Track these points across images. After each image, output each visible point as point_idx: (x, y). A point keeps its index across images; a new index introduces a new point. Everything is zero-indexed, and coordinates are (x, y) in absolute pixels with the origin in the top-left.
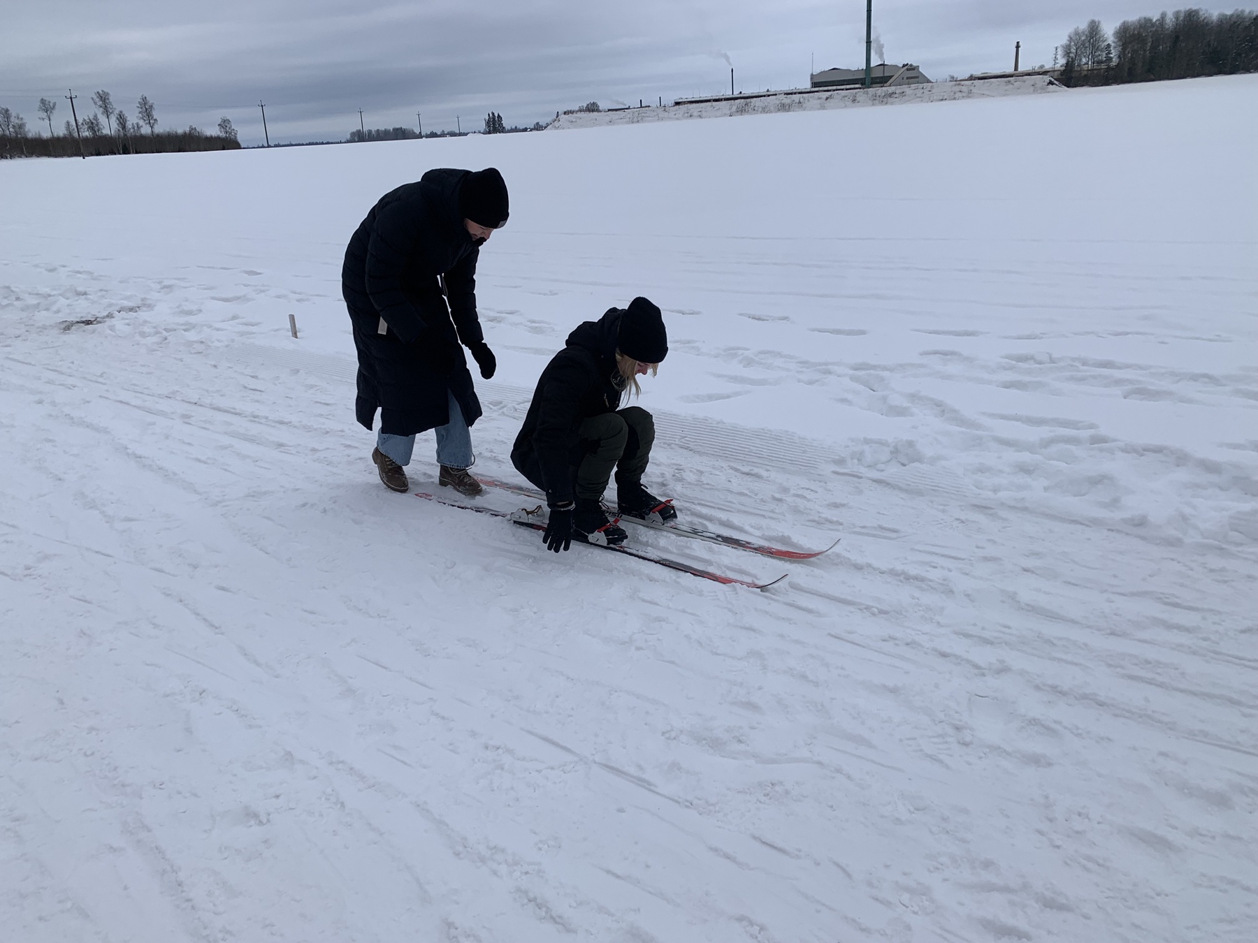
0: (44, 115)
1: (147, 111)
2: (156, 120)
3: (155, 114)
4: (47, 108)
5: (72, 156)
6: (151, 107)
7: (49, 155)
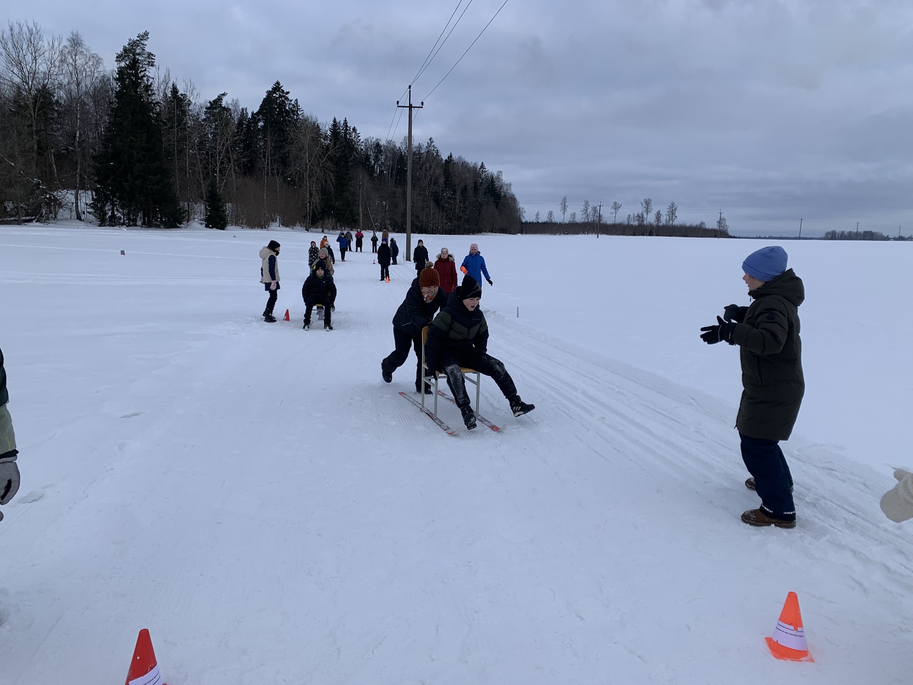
0: (613, 211)
1: (672, 212)
2: (676, 217)
3: (677, 214)
4: (616, 207)
5: (619, 235)
6: (676, 209)
7: (607, 233)
